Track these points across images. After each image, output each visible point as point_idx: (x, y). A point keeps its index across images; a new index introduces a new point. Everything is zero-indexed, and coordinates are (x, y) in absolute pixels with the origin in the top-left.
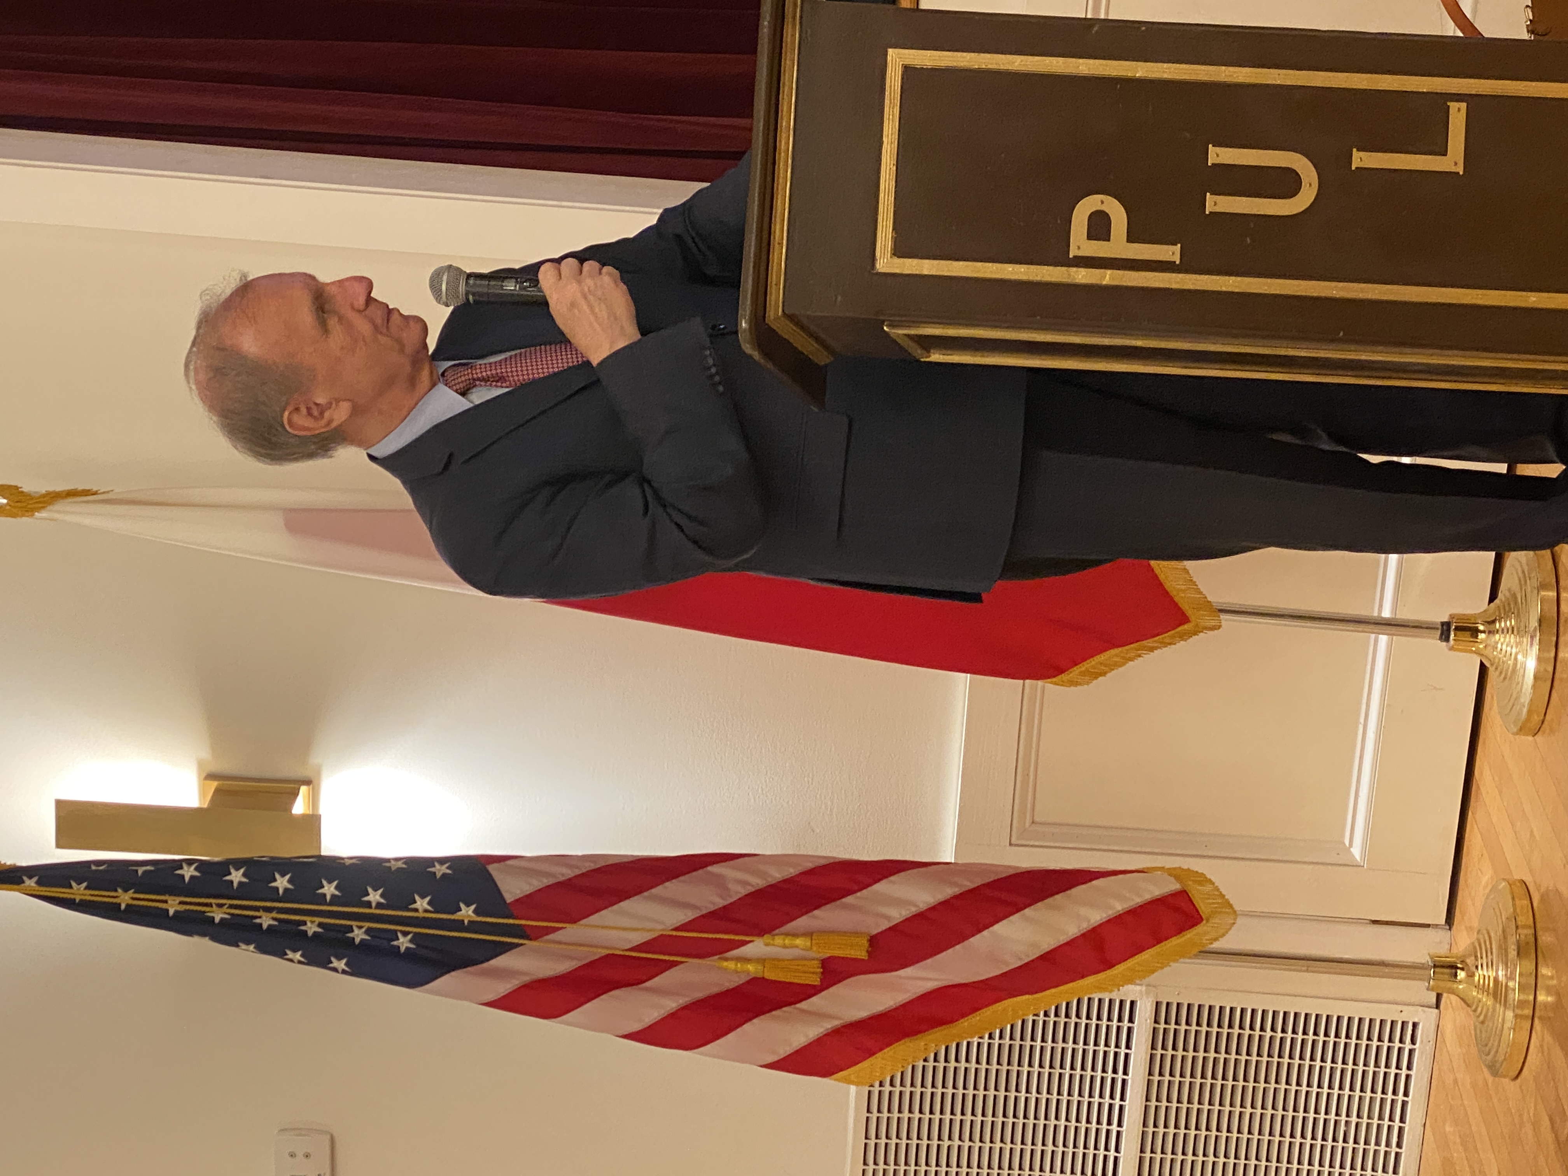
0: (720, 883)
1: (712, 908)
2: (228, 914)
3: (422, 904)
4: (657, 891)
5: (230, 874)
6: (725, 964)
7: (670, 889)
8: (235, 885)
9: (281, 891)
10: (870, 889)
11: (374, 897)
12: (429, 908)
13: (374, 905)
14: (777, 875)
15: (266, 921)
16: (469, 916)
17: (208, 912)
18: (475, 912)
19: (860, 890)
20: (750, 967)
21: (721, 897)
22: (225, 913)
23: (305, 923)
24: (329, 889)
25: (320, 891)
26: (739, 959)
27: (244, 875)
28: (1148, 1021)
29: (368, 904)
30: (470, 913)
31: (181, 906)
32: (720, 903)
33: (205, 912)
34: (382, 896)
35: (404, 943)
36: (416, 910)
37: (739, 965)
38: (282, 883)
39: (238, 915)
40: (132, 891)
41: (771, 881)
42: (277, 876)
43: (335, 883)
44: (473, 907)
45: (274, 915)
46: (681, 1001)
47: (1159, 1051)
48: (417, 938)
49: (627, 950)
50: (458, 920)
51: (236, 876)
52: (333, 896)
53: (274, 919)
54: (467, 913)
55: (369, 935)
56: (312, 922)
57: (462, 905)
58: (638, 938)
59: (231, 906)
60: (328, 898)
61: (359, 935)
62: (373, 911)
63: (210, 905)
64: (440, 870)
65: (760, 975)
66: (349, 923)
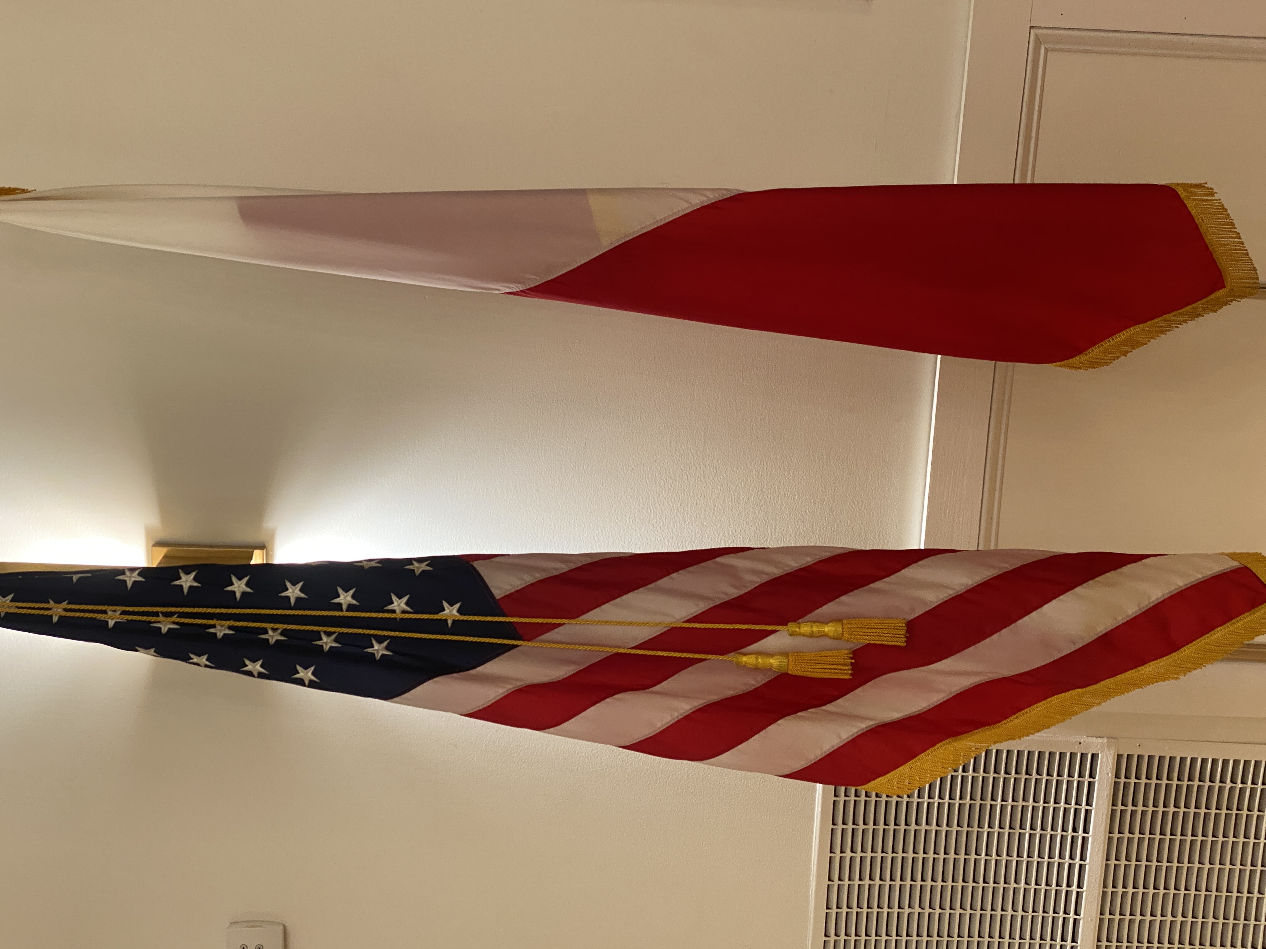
0: (731, 573)
1: (727, 599)
2: (177, 623)
3: (399, 604)
4: (664, 582)
5: (180, 578)
6: (744, 659)
7: (678, 580)
8: (186, 590)
9: (238, 595)
10: (898, 574)
11: (345, 598)
12: (408, 609)
13: (344, 607)
14: (793, 564)
15: (221, 630)
16: (454, 615)
17: (154, 622)
18: (459, 611)
19: (888, 575)
20: (774, 662)
21: (735, 587)
22: (174, 623)
23: (266, 632)
24: (293, 592)
25: (284, 594)
26: (758, 653)
27: (195, 579)
28: (1110, 775)
29: (339, 607)
30: (455, 612)
31: (122, 616)
32: (734, 593)
33: (150, 622)
34: (353, 597)
35: (379, 649)
36: (394, 611)
37: (760, 660)
38: (239, 587)
39: (187, 624)
40: (66, 602)
41: (789, 570)
42: (234, 579)
43: (300, 584)
44: (457, 606)
45: (231, 623)
46: (696, 704)
47: (1120, 807)
48: (393, 644)
49: (632, 648)
50: (441, 620)
51: (187, 581)
52: (298, 599)
53: (230, 628)
54: (451, 612)
55: (338, 643)
56: (274, 630)
57: (445, 605)
58: (646, 634)
59: (181, 615)
60: (293, 601)
61: (327, 643)
62: (345, 614)
63: (156, 614)
64: (419, 568)
65: (784, 670)
66: (316, 628)
